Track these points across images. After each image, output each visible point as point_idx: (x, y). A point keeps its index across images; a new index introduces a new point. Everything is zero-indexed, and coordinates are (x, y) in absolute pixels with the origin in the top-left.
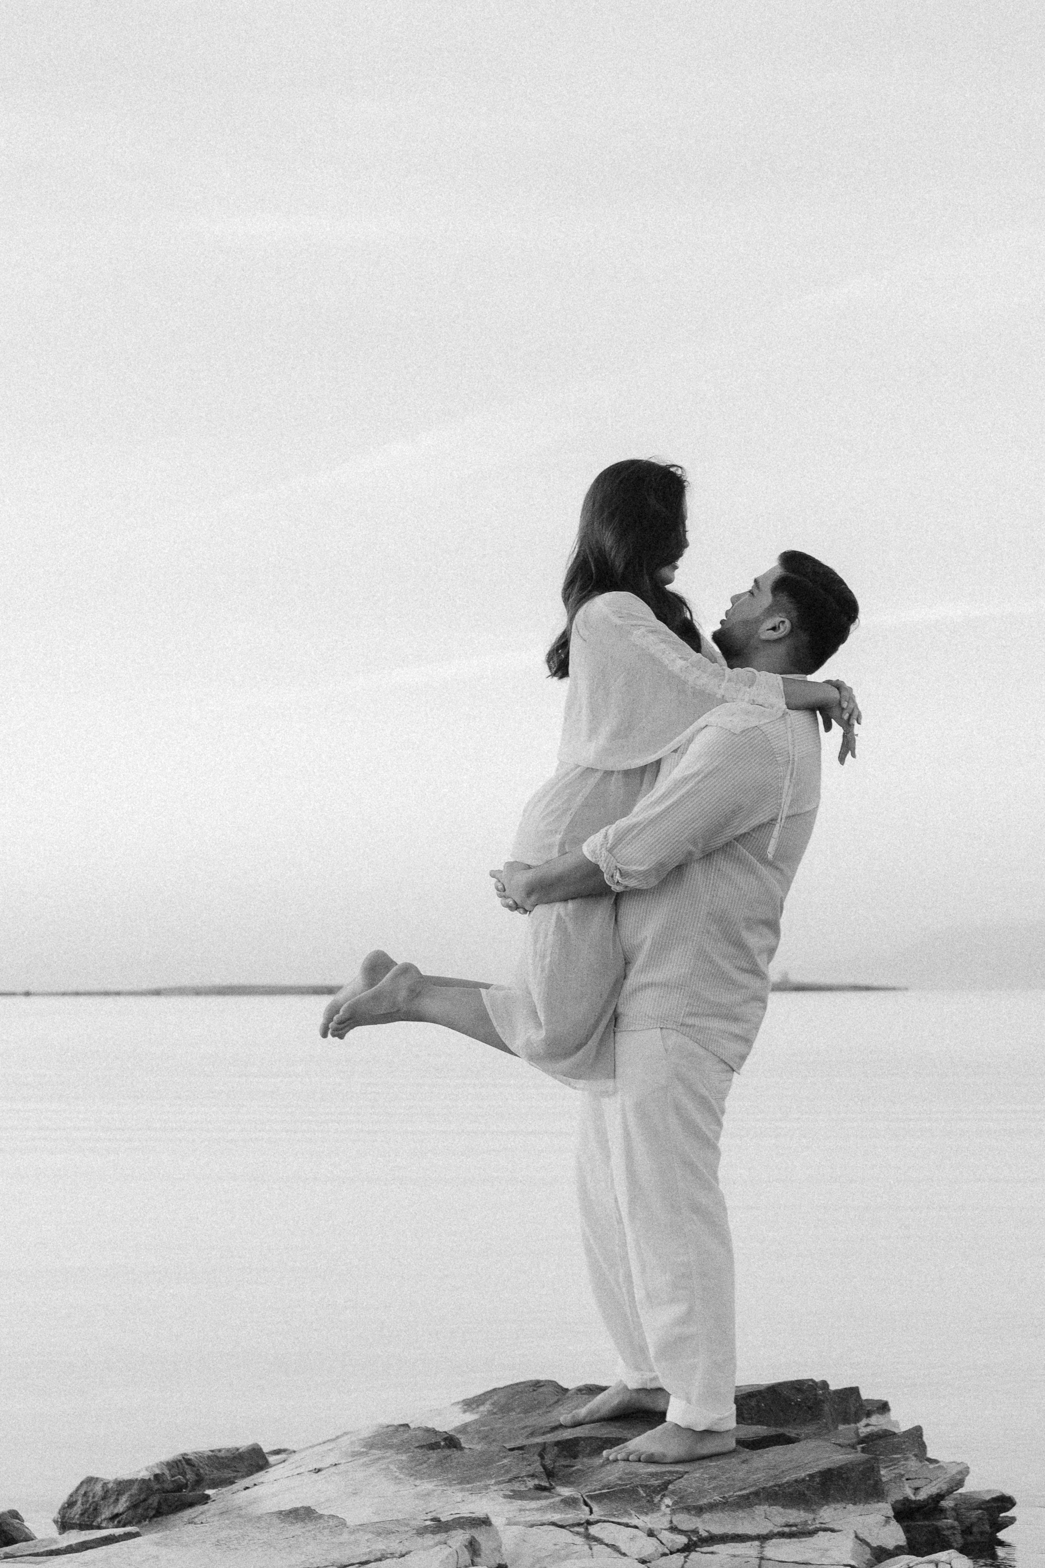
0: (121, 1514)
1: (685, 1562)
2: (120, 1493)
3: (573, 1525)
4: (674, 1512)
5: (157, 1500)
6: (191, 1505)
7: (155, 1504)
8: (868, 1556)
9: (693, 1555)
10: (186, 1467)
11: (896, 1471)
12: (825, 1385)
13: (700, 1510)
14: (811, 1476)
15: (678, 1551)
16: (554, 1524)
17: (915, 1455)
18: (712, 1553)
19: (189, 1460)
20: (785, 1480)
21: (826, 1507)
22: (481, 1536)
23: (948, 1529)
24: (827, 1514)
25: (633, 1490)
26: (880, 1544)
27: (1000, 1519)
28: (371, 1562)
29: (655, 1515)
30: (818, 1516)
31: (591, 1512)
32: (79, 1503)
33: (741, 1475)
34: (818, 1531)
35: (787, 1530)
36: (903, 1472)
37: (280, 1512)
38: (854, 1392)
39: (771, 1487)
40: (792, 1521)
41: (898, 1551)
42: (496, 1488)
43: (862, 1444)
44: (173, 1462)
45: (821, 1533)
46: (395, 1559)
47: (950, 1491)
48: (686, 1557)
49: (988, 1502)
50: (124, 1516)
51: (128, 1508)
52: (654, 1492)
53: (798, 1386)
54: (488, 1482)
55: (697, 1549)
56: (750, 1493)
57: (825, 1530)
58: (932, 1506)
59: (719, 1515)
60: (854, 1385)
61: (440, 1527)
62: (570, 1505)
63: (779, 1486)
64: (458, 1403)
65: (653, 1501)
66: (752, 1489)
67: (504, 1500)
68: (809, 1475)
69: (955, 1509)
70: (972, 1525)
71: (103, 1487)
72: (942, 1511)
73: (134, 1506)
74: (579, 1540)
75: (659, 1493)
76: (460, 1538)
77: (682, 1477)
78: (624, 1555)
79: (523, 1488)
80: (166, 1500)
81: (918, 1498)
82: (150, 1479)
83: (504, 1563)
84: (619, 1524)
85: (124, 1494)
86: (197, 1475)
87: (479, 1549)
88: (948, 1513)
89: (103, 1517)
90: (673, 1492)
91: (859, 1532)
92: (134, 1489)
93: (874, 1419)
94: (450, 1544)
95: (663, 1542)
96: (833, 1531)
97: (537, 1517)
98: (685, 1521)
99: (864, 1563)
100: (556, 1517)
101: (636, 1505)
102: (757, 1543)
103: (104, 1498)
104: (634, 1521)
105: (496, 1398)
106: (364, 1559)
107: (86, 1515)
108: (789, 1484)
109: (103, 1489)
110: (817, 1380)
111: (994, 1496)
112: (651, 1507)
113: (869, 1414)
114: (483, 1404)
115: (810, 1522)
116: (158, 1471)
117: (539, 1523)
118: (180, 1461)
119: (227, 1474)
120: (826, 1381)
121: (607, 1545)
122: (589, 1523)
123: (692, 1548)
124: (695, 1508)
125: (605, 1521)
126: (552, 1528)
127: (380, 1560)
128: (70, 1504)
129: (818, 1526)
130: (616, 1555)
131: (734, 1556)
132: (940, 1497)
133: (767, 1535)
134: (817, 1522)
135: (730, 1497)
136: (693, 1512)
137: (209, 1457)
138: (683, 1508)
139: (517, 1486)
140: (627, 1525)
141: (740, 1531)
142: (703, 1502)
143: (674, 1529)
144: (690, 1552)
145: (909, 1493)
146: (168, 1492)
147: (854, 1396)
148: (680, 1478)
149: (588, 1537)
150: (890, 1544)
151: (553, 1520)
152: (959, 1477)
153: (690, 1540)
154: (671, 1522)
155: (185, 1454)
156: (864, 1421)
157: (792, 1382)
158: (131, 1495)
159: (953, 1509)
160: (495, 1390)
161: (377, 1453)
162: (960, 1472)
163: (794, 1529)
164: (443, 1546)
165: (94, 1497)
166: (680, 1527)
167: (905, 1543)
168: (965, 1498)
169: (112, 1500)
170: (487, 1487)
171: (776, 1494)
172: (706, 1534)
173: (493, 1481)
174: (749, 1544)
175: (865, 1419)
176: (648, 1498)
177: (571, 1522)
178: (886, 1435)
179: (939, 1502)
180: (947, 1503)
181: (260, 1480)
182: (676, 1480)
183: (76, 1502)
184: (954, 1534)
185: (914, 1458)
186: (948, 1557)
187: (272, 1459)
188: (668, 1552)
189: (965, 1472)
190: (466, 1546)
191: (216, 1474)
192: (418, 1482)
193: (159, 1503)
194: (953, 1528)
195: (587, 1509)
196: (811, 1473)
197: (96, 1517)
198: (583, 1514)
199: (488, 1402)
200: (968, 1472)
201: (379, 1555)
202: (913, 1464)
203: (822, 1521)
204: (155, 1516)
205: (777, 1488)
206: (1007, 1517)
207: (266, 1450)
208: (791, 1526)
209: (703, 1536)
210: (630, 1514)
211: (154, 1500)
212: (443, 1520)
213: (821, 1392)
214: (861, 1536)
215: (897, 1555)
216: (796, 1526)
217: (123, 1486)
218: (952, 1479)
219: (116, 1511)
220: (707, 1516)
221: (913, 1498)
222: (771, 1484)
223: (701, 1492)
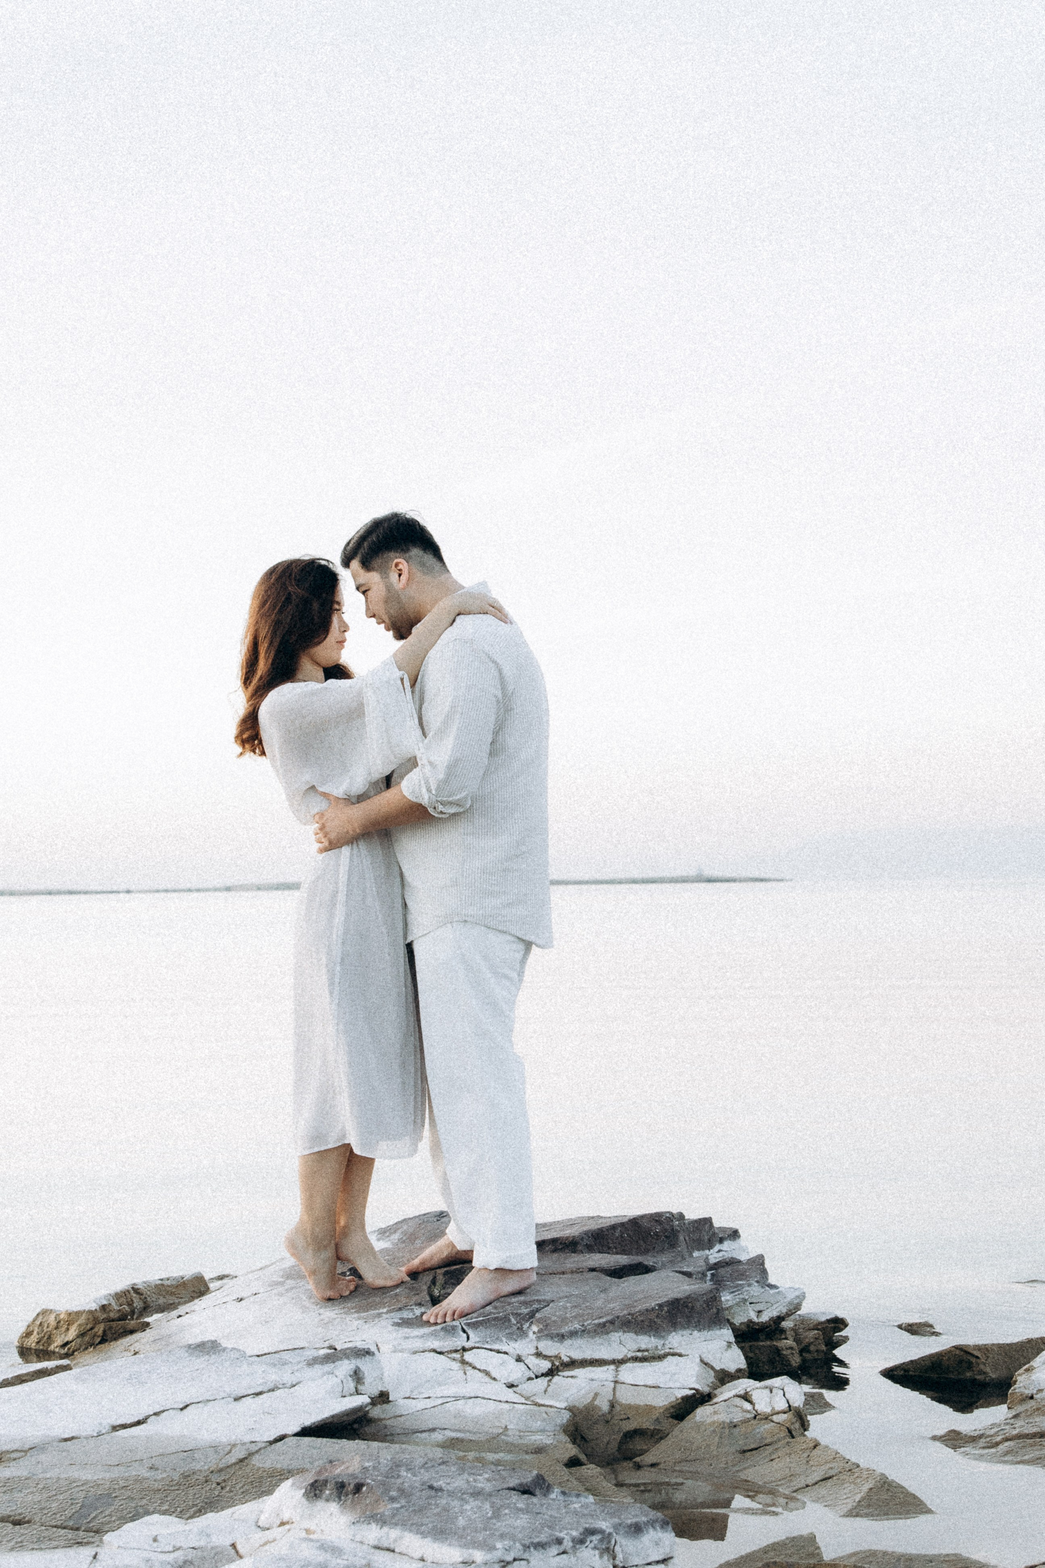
0: (71, 1342)
1: (549, 1385)
2: (69, 1323)
3: (451, 1352)
4: (539, 1339)
5: (102, 1329)
6: (132, 1332)
7: (100, 1333)
8: (712, 1379)
9: (556, 1379)
10: (134, 1295)
11: (741, 1296)
12: (681, 1216)
13: (562, 1337)
14: (660, 1306)
15: (543, 1375)
16: (435, 1351)
17: (757, 1282)
18: (572, 1377)
19: (138, 1289)
20: (637, 1309)
21: (674, 1333)
22: (365, 1365)
23: (787, 1349)
24: (676, 1340)
25: (505, 1317)
26: (723, 1367)
27: (834, 1338)
28: (265, 1392)
29: (524, 1341)
30: (667, 1342)
31: (468, 1338)
32: (35, 1333)
33: (599, 1303)
34: (667, 1355)
35: (639, 1354)
36: (747, 1297)
37: (189, 1346)
38: (708, 1221)
39: (624, 1316)
40: (643, 1347)
41: (738, 1374)
42: (387, 1316)
43: (711, 1270)
44: (121, 1292)
45: (670, 1358)
46: (286, 1389)
47: (789, 1314)
48: (550, 1381)
49: (822, 1323)
50: (73, 1344)
51: (78, 1337)
52: (523, 1320)
53: (657, 1218)
54: (381, 1311)
55: (560, 1373)
56: (606, 1322)
57: (673, 1355)
58: (773, 1327)
59: (578, 1342)
60: (707, 1216)
61: (333, 1356)
62: (450, 1332)
63: (632, 1315)
64: (375, 1231)
65: (523, 1328)
66: (609, 1318)
67: (394, 1328)
68: (658, 1305)
69: (794, 1330)
70: (810, 1344)
71: (56, 1318)
72: (783, 1331)
73: (82, 1335)
74: (456, 1366)
75: (527, 1321)
76: (345, 1367)
77: (548, 1305)
78: (494, 1379)
79: (411, 1316)
80: (111, 1328)
81: (761, 1320)
82: (96, 1310)
83: (385, 1390)
84: (491, 1350)
85: (73, 1324)
86: (145, 1303)
87: (363, 1378)
88: (788, 1333)
89: (56, 1344)
90: (539, 1321)
91: (703, 1356)
92: (82, 1320)
93: (727, 1245)
94: (337, 1374)
95: (530, 1366)
96: (680, 1355)
97: (419, 1344)
98: (550, 1347)
99: (708, 1385)
100: (436, 1344)
101: (507, 1331)
102: (612, 1367)
103: (57, 1328)
104: (504, 1348)
105: (405, 1227)
106: (259, 1390)
107: (41, 1343)
108: (641, 1313)
109: (56, 1320)
110: (675, 1212)
111: (828, 1318)
112: (521, 1333)
113: (721, 1241)
114: (395, 1232)
115: (659, 1347)
116: (105, 1302)
117: (421, 1350)
118: (128, 1291)
119: (171, 1300)
120: (682, 1213)
121: (479, 1370)
122: (464, 1349)
123: (555, 1373)
124: (558, 1335)
125: (478, 1348)
126: (432, 1354)
127: (273, 1390)
128: (28, 1334)
129: (667, 1351)
130: (487, 1379)
131: (592, 1380)
132: (780, 1319)
133: (622, 1359)
134: (667, 1347)
135: (588, 1325)
136: (556, 1340)
137: (156, 1286)
138: (547, 1335)
139: (406, 1314)
140: (498, 1352)
141: (597, 1355)
142: (565, 1329)
143: (538, 1355)
144: (553, 1376)
145: (753, 1316)
146: (113, 1320)
147: (707, 1226)
148: (546, 1306)
149: (463, 1362)
150: (732, 1367)
151: (432, 1347)
152: (796, 1302)
153: (553, 1364)
154: (537, 1348)
155: (134, 1284)
156: (718, 1247)
157: (651, 1215)
158: (80, 1325)
159: (792, 1329)
160: (405, 1220)
161: (290, 1283)
162: (798, 1297)
163: (646, 1353)
164: (330, 1376)
165: (48, 1327)
166: (544, 1353)
167: (745, 1366)
168: (803, 1320)
169: (63, 1329)
170: (379, 1315)
171: (629, 1322)
172: (568, 1359)
173: (385, 1310)
174: (605, 1368)
175: (718, 1245)
176: (519, 1325)
177: (448, 1349)
178: (732, 1262)
179: (780, 1323)
180: (787, 1324)
181: (192, 1309)
182: (543, 1308)
183: (33, 1331)
184: (793, 1354)
185: (756, 1284)
186: (780, 1383)
187: (212, 1286)
188: (534, 1376)
189: (802, 1297)
190: (350, 1376)
191: (161, 1301)
192: (322, 1311)
193: (104, 1331)
194: (792, 1348)
195: (465, 1335)
196: (660, 1302)
197: (49, 1345)
198: (460, 1341)
199: (400, 1231)
200: (804, 1297)
201: (271, 1386)
202: (755, 1290)
203: (671, 1347)
204: (100, 1343)
205: (630, 1317)
206: (841, 1336)
207: (207, 1277)
208: (643, 1351)
209: (565, 1361)
210: (501, 1341)
211: (100, 1329)
212: (339, 1348)
213: (677, 1223)
214: (706, 1360)
215: (739, 1378)
216: (647, 1350)
217: (73, 1316)
218: (790, 1303)
219: (66, 1339)
220: (568, 1342)
221: (756, 1320)
222: (625, 1312)
223: (564, 1320)
